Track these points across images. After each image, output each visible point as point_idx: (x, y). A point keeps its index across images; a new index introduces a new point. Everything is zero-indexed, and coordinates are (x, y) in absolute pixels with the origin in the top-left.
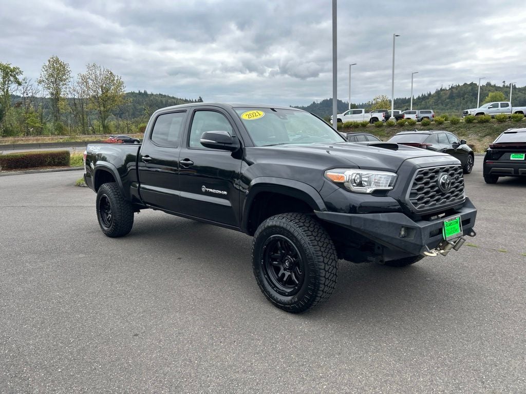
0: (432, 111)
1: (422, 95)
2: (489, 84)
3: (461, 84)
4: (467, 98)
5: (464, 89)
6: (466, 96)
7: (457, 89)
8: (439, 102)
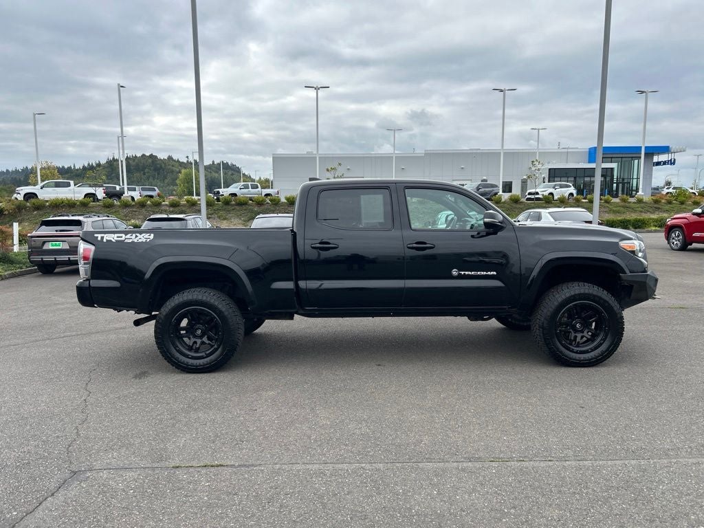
0: (156, 188)
1: (89, 164)
2: (170, 158)
3: (139, 155)
4: (148, 173)
5: (142, 161)
6: (146, 170)
7: (134, 160)
8: (113, 175)
